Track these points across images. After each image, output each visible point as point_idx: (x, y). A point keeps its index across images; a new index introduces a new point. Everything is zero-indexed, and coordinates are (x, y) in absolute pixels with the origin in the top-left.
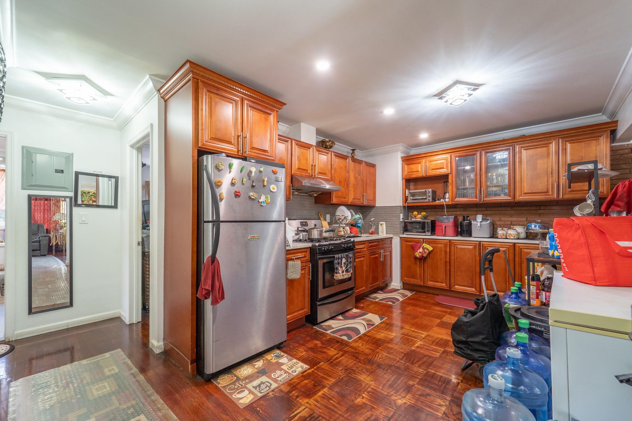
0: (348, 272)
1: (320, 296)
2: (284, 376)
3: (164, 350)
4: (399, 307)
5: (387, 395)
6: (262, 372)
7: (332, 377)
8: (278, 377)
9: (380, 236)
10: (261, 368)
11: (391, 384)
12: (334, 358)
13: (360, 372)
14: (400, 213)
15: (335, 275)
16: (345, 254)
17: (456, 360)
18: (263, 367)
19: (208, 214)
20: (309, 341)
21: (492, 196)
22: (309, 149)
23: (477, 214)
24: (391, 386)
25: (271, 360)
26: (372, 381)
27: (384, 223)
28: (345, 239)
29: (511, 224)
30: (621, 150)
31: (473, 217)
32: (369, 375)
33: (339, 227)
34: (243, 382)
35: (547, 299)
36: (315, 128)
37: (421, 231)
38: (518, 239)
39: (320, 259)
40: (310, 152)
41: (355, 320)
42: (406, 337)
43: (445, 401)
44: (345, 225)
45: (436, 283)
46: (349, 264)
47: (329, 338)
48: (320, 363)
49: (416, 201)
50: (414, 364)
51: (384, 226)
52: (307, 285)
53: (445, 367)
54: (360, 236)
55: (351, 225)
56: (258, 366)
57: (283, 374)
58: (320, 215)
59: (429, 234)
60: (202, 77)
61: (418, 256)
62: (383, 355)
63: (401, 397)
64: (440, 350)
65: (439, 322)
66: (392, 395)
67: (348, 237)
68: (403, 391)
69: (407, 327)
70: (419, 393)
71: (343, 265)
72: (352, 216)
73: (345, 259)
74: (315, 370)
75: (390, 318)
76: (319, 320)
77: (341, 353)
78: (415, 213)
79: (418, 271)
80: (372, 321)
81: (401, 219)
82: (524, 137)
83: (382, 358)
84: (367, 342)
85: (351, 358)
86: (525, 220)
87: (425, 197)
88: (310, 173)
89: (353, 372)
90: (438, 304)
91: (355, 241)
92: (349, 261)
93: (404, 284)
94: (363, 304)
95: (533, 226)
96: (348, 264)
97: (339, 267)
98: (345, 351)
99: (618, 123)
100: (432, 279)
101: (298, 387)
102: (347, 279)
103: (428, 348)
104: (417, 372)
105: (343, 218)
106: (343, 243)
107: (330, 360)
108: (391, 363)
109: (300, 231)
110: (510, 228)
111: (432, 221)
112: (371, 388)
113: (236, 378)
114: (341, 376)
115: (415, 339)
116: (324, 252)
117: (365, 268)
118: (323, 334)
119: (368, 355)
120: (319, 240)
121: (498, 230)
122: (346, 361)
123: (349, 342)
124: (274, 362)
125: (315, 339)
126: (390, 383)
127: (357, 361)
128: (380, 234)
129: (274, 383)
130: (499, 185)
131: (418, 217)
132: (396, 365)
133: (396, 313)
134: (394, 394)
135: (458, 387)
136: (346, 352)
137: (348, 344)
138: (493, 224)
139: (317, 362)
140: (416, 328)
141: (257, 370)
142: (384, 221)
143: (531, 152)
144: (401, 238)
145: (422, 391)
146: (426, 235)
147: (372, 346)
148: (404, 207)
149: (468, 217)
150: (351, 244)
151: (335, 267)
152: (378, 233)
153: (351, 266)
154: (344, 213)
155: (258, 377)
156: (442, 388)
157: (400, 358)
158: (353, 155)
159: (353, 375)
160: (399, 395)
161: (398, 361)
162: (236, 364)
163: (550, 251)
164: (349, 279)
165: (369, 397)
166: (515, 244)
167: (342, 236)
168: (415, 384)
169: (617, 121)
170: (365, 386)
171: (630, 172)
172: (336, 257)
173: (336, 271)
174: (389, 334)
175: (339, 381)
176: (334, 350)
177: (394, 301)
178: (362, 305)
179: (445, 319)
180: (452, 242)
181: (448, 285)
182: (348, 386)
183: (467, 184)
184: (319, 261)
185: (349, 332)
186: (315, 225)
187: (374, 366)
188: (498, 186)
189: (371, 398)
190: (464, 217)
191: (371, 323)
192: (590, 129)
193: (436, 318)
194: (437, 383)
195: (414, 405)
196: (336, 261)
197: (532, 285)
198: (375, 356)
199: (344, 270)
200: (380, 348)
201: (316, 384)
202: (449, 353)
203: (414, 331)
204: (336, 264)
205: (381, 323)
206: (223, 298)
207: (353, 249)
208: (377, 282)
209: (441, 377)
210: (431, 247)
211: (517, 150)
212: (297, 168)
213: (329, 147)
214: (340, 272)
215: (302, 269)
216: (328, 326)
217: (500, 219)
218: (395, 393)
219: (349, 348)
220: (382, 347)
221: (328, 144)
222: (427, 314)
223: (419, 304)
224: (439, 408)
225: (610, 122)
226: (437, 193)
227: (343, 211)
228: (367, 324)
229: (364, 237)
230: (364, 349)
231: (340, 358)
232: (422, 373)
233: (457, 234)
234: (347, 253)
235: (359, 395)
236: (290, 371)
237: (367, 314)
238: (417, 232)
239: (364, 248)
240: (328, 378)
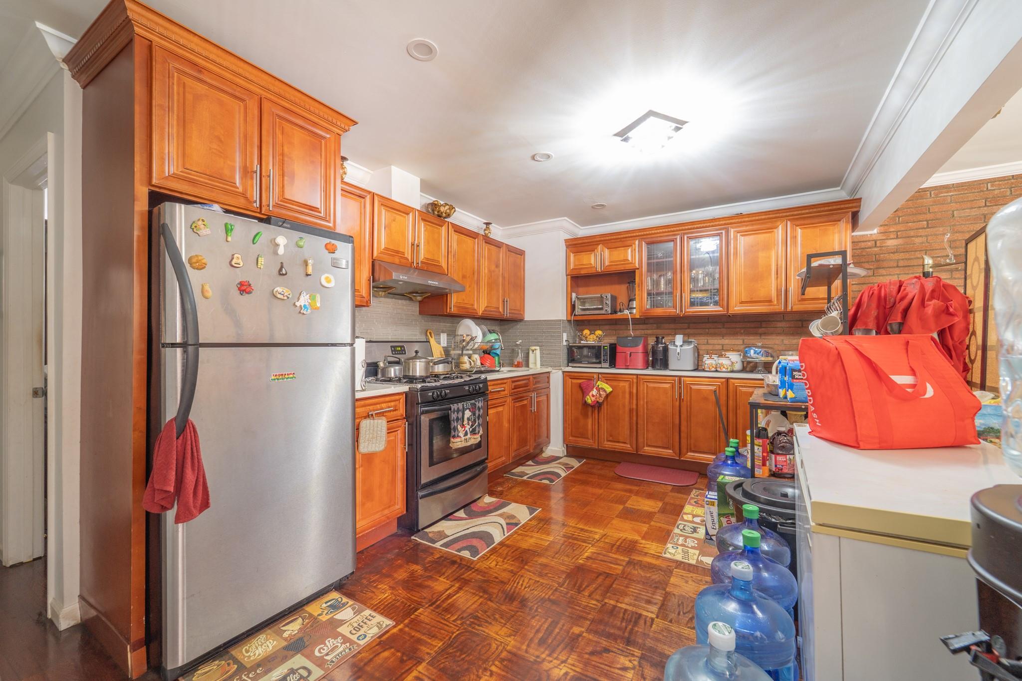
0: (475, 434)
1: (424, 481)
2: (341, 649)
3: (81, 620)
4: (560, 488)
5: (535, 661)
6: (296, 646)
7: (437, 638)
8: (327, 654)
9: (531, 371)
10: (297, 637)
11: (542, 637)
12: (444, 596)
13: (488, 620)
14: (563, 332)
15: (452, 440)
16: (469, 403)
17: (648, 575)
18: (300, 635)
19: (173, 330)
20: (400, 566)
21: (697, 306)
22: (408, 214)
23: (676, 334)
24: (542, 642)
25: (320, 617)
26: (510, 636)
27: (538, 348)
28: (470, 376)
29: (723, 349)
30: (863, 242)
31: (670, 338)
32: (505, 624)
33: (462, 355)
34: (251, 676)
35: (778, 466)
36: (419, 179)
37: (594, 360)
38: (732, 371)
39: (423, 413)
40: (409, 220)
41: (486, 518)
42: (570, 540)
43: (633, 658)
44: (471, 352)
45: (617, 444)
46: (477, 419)
47: (438, 556)
48: (417, 610)
49: (588, 312)
50: (582, 591)
51: (538, 352)
52: (401, 462)
53: (632, 592)
54: (498, 371)
55: (484, 352)
56: (289, 632)
57: (339, 645)
58: (428, 334)
59: (607, 365)
60: (161, 38)
61: (589, 401)
62: (531, 581)
63: (559, 662)
64: (623, 560)
65: (621, 509)
66: (544, 660)
67: (477, 372)
68: (563, 649)
69: (572, 522)
70: (589, 649)
71: (466, 422)
72: (484, 335)
73: (470, 411)
74: (406, 626)
75: (546, 509)
76: (422, 523)
77: (457, 585)
78: (586, 332)
79: (590, 427)
80: (515, 517)
81: (564, 341)
82: (740, 215)
83: (529, 586)
84: (505, 559)
85: (474, 594)
86: (742, 343)
87: (601, 307)
88: (410, 258)
89: (476, 621)
90: (620, 479)
91: (488, 379)
92: (477, 415)
93: (569, 448)
94: (502, 487)
95: (752, 352)
96: (475, 421)
97: (459, 427)
98: (466, 580)
99: (860, 202)
100: (611, 439)
101: (368, 669)
102: (474, 447)
103: (605, 559)
104: (587, 606)
105: (468, 339)
106: (465, 383)
107: (436, 601)
108: (544, 595)
109: (390, 363)
110: (721, 356)
111: (611, 345)
112: (507, 651)
113: (236, 666)
114: (453, 633)
115: (584, 544)
116: (432, 399)
117: (506, 424)
118: (428, 550)
119: (505, 583)
120: (423, 380)
121: (705, 358)
122: (466, 600)
123: (473, 561)
124: (324, 620)
125: (412, 562)
126: (540, 635)
127: (486, 599)
128: (531, 365)
129: (318, 668)
130: (707, 288)
131: (592, 338)
132: (551, 597)
133: (557, 499)
134: (547, 658)
135: (651, 627)
136: (466, 582)
137: (472, 566)
138: (698, 350)
139: (411, 609)
140: (586, 524)
141: (284, 644)
142: (538, 345)
143: (750, 239)
144: (564, 372)
145: (594, 644)
146: (601, 368)
147: (512, 565)
148: (569, 321)
149: (663, 338)
150: (481, 385)
151: (452, 427)
152: (527, 366)
153: (480, 423)
154: (473, 330)
155: (285, 659)
156: (626, 634)
157: (559, 584)
158: (487, 232)
159: (477, 627)
160: (555, 659)
161: (556, 590)
162: (243, 634)
163: (780, 390)
164: (478, 445)
165: (503, 670)
166: (728, 379)
167: (466, 371)
168: (583, 632)
169: (860, 199)
170: (497, 649)
171: (874, 274)
172: (452, 409)
173: (453, 433)
174: (542, 539)
175: (450, 645)
176: (445, 580)
177: (553, 477)
178: (500, 489)
179: (631, 503)
180: (640, 378)
181: (634, 446)
182: (465, 653)
183: (662, 286)
184: (423, 417)
185: (475, 542)
186: (417, 352)
187: (515, 603)
188: (706, 291)
189: (507, 673)
190: (657, 338)
191: (514, 521)
192: (826, 208)
193: (616, 503)
194: (619, 623)
195: (581, 676)
196: (453, 416)
197: (757, 445)
198: (518, 583)
199: (468, 431)
200: (526, 567)
201: (405, 658)
202: (637, 564)
203: (582, 530)
204: (453, 421)
205: (530, 520)
206: (205, 504)
207: (484, 392)
208: (526, 446)
209: (626, 610)
210: (609, 387)
211: (732, 237)
212: (383, 247)
213: (444, 215)
214: (461, 434)
215: (388, 433)
216: (439, 532)
217: (707, 342)
218: (549, 655)
219: (473, 572)
220: (531, 564)
221: (442, 209)
222: (602, 496)
223: (590, 479)
224: (622, 676)
225: (851, 200)
226: (619, 301)
227: (469, 328)
228: (507, 524)
229: (506, 373)
230: (499, 573)
231: (454, 595)
232: (595, 609)
233: (646, 365)
234: (473, 401)
235: (485, 669)
236: (354, 638)
237: (510, 504)
238: (589, 363)
239: (504, 390)
240: (429, 641)
